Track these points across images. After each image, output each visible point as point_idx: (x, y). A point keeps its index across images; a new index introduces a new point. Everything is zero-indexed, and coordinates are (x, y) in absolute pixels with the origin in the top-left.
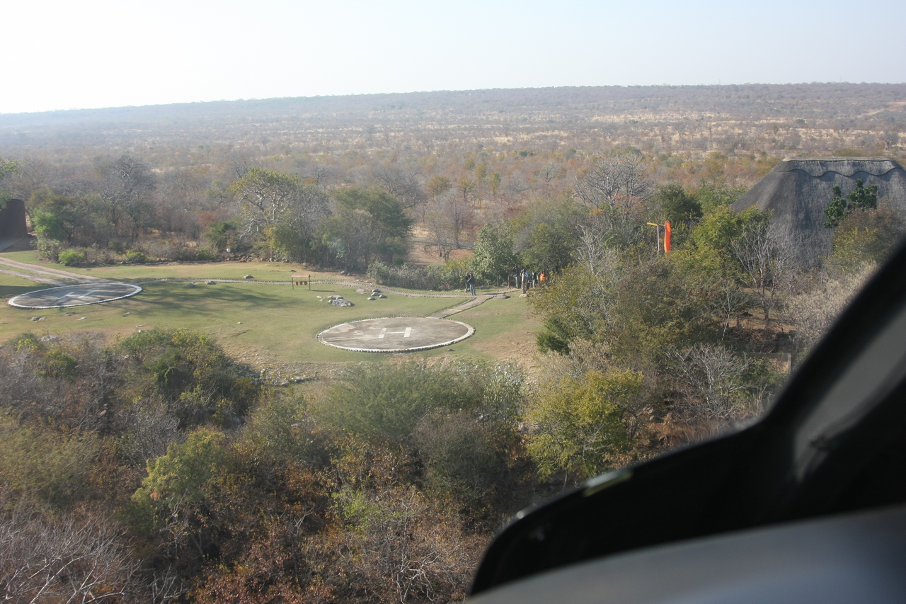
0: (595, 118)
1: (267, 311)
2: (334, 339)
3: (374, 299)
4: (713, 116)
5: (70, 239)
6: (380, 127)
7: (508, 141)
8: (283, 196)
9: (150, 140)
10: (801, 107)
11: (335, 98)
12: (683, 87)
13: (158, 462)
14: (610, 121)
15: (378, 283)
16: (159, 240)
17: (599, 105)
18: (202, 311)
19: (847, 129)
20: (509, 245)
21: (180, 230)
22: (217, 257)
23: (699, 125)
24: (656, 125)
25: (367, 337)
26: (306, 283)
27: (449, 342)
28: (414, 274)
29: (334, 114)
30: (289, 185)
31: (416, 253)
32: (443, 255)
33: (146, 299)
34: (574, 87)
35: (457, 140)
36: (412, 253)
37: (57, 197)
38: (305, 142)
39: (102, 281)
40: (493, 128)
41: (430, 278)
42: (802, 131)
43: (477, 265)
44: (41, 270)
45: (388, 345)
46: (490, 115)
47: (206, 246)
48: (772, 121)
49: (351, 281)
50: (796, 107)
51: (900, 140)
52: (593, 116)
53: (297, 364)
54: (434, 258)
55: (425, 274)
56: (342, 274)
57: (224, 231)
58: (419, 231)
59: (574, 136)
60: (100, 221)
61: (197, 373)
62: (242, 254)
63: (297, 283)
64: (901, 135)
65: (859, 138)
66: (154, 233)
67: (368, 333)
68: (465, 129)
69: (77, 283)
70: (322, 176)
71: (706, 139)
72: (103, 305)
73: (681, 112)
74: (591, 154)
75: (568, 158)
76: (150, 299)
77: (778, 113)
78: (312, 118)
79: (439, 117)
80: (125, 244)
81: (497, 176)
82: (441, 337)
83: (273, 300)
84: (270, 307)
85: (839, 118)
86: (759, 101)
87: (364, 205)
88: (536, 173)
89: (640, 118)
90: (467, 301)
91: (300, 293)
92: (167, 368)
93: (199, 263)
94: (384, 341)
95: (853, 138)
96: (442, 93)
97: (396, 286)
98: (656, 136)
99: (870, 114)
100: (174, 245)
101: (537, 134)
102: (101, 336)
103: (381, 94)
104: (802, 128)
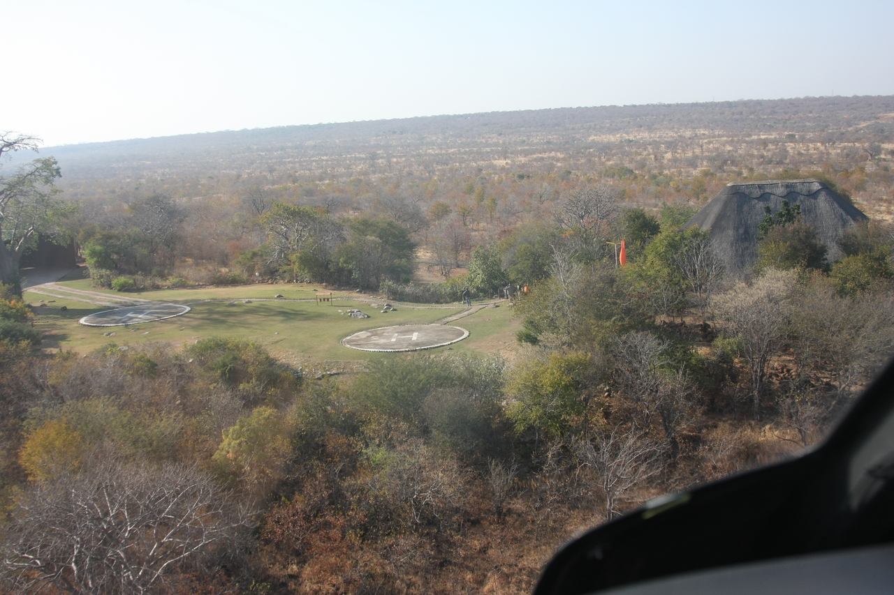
0: (591, 138)
1: (297, 324)
2: (355, 343)
3: (386, 312)
4: (706, 132)
5: (118, 269)
6: (382, 153)
7: (507, 163)
9: (160, 171)
10: (793, 121)
11: (337, 125)
13: (231, 431)
14: (606, 140)
15: (388, 299)
16: (193, 267)
17: (595, 125)
18: (244, 324)
19: (834, 143)
20: (498, 263)
21: (210, 258)
22: (248, 280)
23: (691, 143)
24: (650, 144)
25: (382, 341)
26: (328, 300)
27: (449, 343)
28: (418, 291)
29: (337, 141)
31: (420, 273)
32: (444, 274)
33: (196, 316)
34: (572, 108)
35: (457, 164)
36: (417, 272)
37: (104, 232)
38: (310, 170)
39: (154, 303)
40: (492, 150)
41: (433, 293)
42: (790, 146)
43: (472, 281)
44: (98, 295)
45: (399, 346)
47: (237, 271)
48: (763, 137)
49: (365, 298)
50: (788, 122)
51: (883, 152)
52: (589, 136)
53: (327, 362)
54: (436, 276)
55: (428, 291)
56: (358, 292)
57: (252, 258)
58: (422, 253)
59: (570, 157)
60: (141, 251)
61: (251, 369)
62: (269, 277)
63: (321, 300)
64: (887, 146)
65: (845, 151)
66: (188, 261)
67: (383, 338)
68: (465, 153)
69: (133, 305)
70: (331, 206)
71: (696, 157)
72: (162, 322)
73: (676, 130)
74: (586, 174)
75: (563, 179)
76: (199, 316)
77: (771, 128)
78: (316, 146)
79: (439, 141)
80: (166, 271)
81: (494, 200)
82: (442, 339)
83: (302, 314)
85: (830, 131)
86: (752, 116)
87: (375, 232)
88: (531, 196)
89: (635, 137)
90: (463, 310)
91: (324, 308)
92: (228, 366)
93: (233, 286)
94: (396, 343)
95: (839, 151)
96: (442, 117)
97: (404, 301)
98: (649, 155)
99: (861, 126)
100: (210, 271)
101: (535, 156)
102: (169, 345)
103: (382, 120)
104: (791, 142)
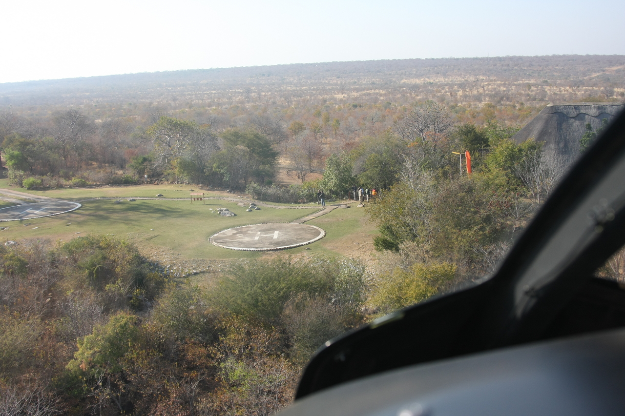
0: (403, 81)
2: (221, 241)
3: (251, 211)
4: (485, 78)
5: (31, 170)
6: (254, 89)
7: (344, 97)
8: (184, 137)
9: (96, 100)
10: (545, 72)
11: (223, 69)
12: (463, 59)
13: (86, 339)
14: (413, 82)
15: (254, 198)
16: (96, 169)
17: (406, 72)
18: (125, 221)
19: (579, 87)
20: (348, 170)
21: (112, 162)
22: (138, 181)
23: (475, 85)
24: (446, 85)
25: (246, 239)
26: (201, 199)
27: (307, 242)
28: (280, 192)
29: (223, 80)
30: (189, 129)
31: (281, 176)
32: (300, 177)
33: (84, 212)
34: (389, 60)
35: (308, 97)
36: (278, 176)
37: (22, 140)
38: (202, 100)
39: (53, 200)
40: (333, 88)
41: (292, 194)
42: (547, 88)
43: (326, 185)
44: (9, 192)
45: (262, 245)
46: (331, 80)
47: (130, 173)
48: (526, 82)
49: (234, 197)
50: (541, 72)
51: (615, 94)
53: (194, 261)
54: (294, 179)
55: (288, 192)
56: (228, 192)
57: (142, 163)
58: (283, 160)
59: (389, 93)
60: (54, 156)
61: (118, 269)
62: (156, 179)
63: (195, 199)
64: (616, 90)
65: (587, 92)
66: (93, 165)
67: (247, 236)
68: (314, 89)
69: (34, 202)
70: (214, 122)
71: (481, 94)
72: (52, 218)
73: (463, 76)
74: (401, 105)
75: (386, 108)
76: (87, 212)
77: (530, 76)
78: (208, 84)
79: (295, 81)
80: (71, 173)
81: (338, 121)
82: (301, 239)
83: (177, 212)
84: (175, 217)
85: (572, 79)
86: (516, 68)
87: (243, 142)
88: (364, 119)
90: (319, 210)
91: (197, 207)
92: (96, 266)
93: (125, 186)
94: (258, 242)
95: (583, 92)
96: (297, 65)
97: (267, 201)
98: (446, 92)
99: (593, 76)
100: (107, 173)
101: (364, 92)
102: (48, 241)
103: (255, 66)
104: (547, 86)
